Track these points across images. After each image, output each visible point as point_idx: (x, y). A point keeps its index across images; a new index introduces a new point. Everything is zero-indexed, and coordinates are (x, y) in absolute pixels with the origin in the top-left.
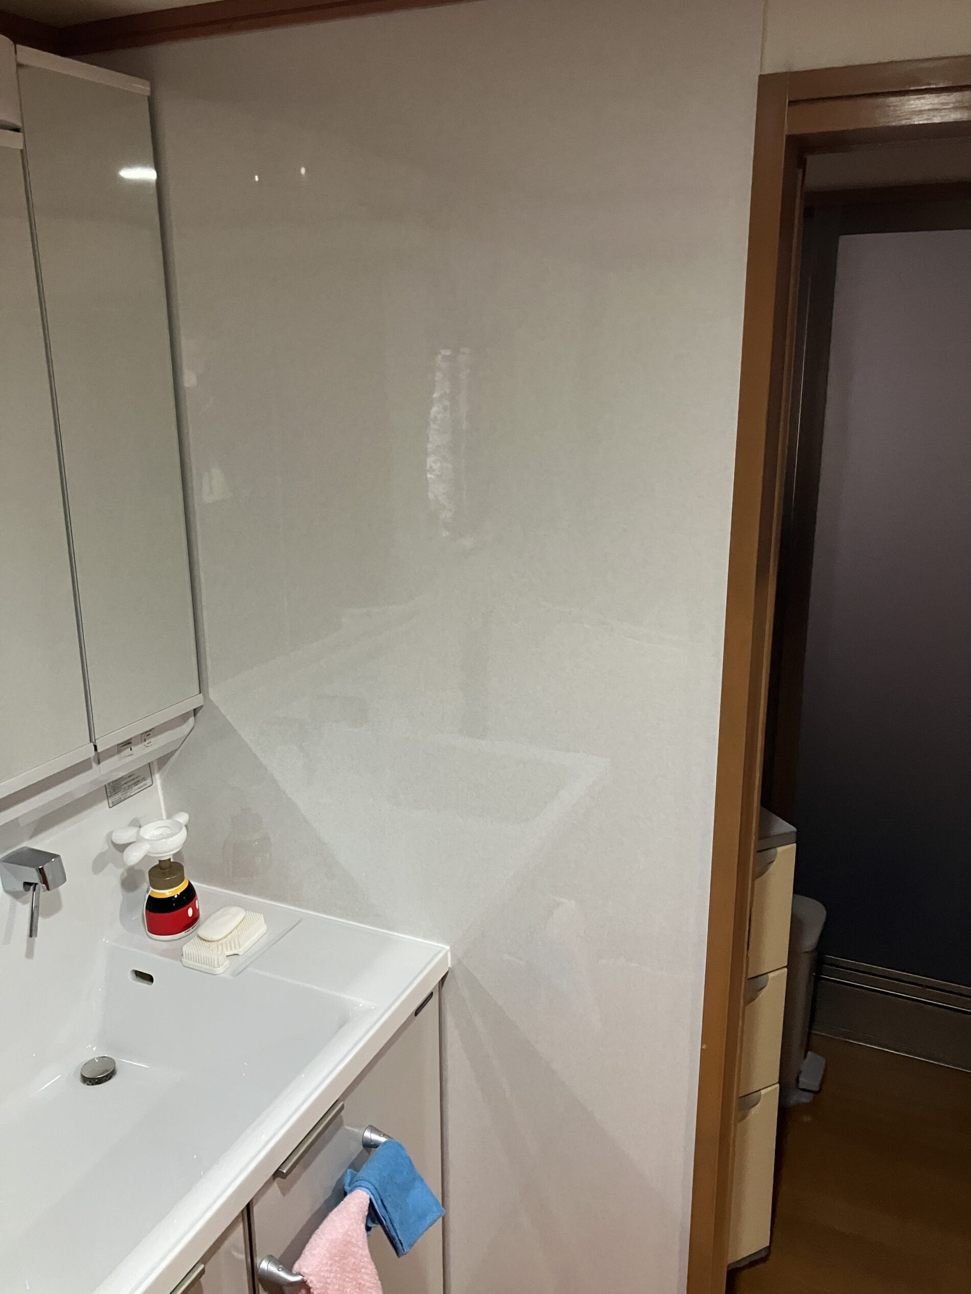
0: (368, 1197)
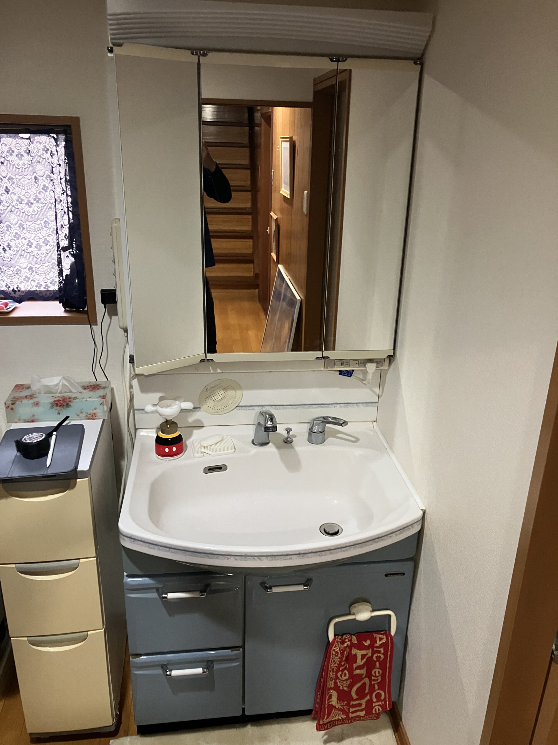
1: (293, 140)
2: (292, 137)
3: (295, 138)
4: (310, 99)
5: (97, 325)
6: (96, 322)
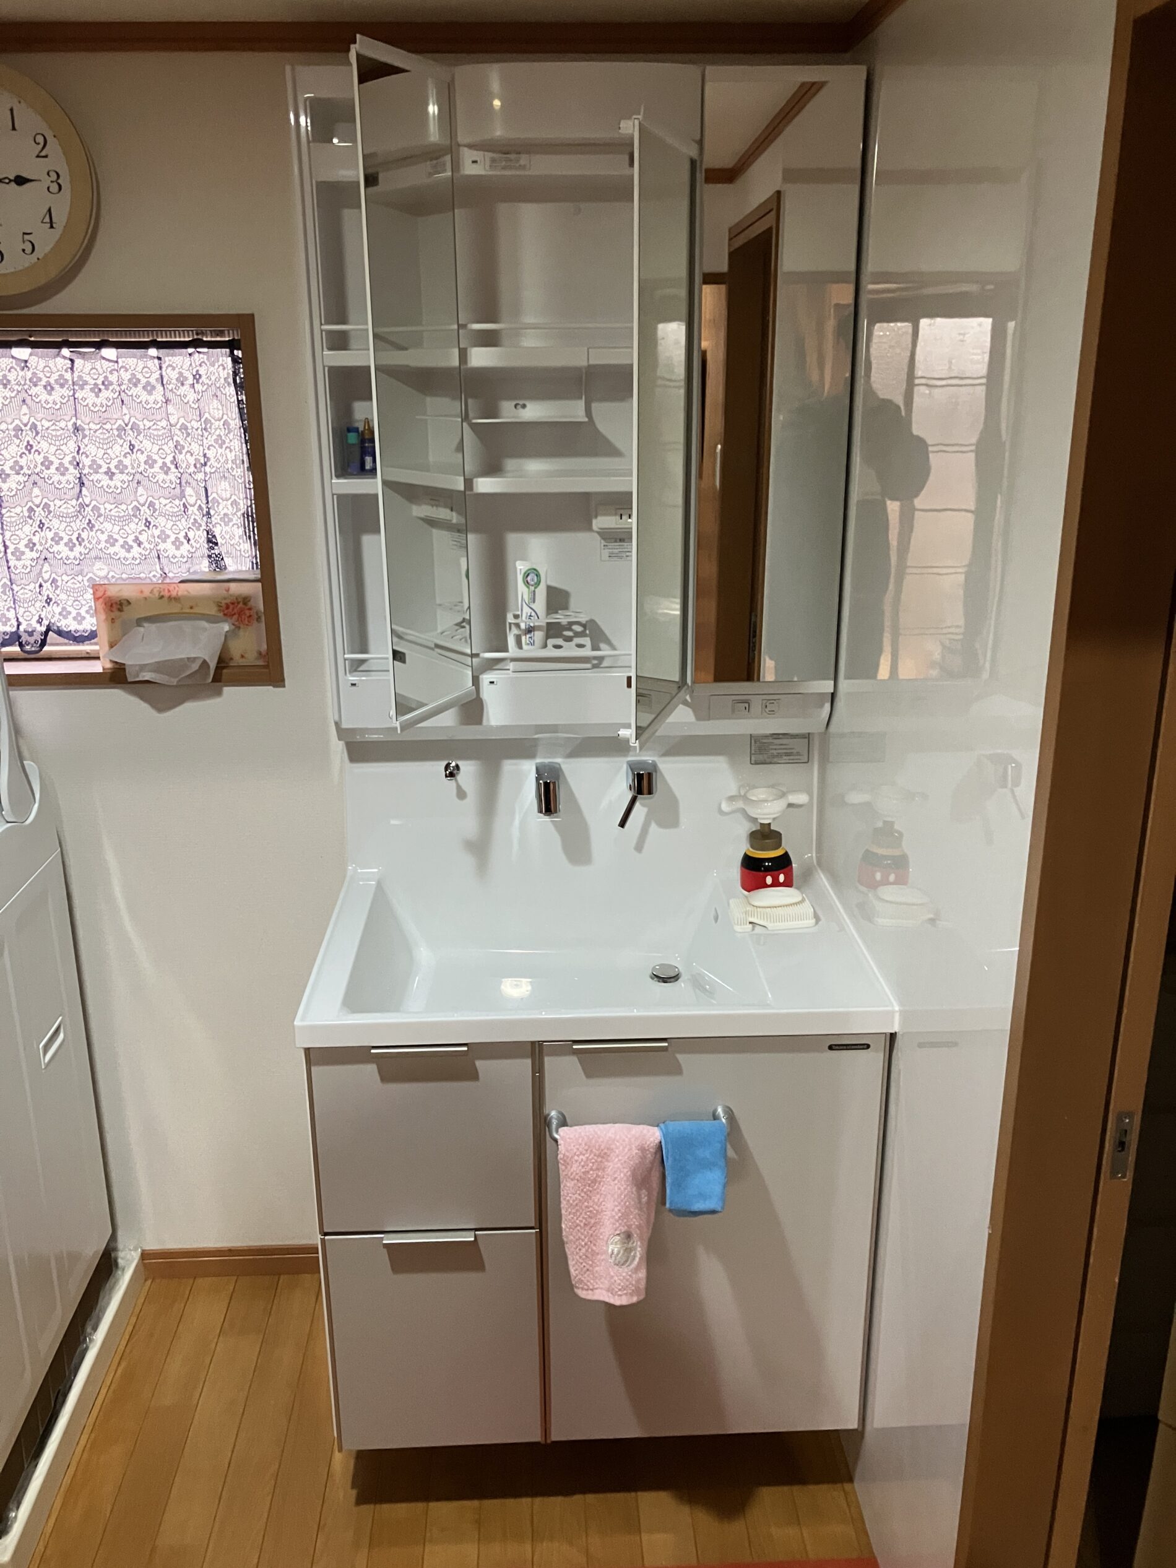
5: (284, 686)
6: (283, 680)
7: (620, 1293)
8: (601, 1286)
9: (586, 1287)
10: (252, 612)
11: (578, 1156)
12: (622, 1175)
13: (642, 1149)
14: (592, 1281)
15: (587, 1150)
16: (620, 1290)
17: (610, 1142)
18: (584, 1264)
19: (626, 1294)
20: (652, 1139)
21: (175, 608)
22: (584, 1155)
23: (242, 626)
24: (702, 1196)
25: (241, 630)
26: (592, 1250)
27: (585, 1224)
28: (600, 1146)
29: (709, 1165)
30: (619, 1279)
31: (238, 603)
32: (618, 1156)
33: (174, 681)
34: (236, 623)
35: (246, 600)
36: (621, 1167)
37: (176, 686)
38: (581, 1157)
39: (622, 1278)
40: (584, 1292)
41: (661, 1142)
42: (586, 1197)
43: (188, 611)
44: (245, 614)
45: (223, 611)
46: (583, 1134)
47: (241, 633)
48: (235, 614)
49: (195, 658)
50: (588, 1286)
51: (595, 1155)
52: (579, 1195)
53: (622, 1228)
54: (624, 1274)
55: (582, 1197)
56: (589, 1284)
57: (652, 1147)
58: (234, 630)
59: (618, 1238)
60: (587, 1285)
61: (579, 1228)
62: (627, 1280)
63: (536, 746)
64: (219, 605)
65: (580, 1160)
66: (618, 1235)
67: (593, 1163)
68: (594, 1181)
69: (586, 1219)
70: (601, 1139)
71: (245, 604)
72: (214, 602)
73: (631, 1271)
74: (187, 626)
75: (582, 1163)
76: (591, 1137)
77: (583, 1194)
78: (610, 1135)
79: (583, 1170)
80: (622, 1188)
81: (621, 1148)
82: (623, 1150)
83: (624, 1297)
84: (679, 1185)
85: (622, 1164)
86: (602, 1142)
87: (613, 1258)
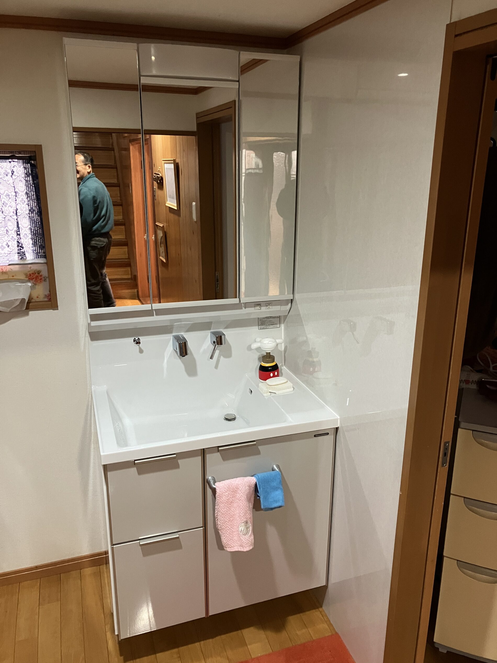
0: (256, 481)
1: (176, 162)
2: (175, 159)
3: (178, 161)
4: (195, 129)
5: (58, 309)
6: (57, 307)
7: (246, 546)
8: (237, 545)
9: (230, 546)
10: (42, 277)
11: (225, 493)
12: (243, 498)
13: (249, 486)
14: (233, 544)
15: (228, 490)
16: (246, 545)
17: (237, 486)
18: (229, 537)
19: (248, 546)
20: (253, 482)
21: (5, 277)
22: (227, 492)
23: (37, 283)
24: (276, 501)
25: (37, 285)
26: (232, 531)
27: (229, 521)
28: (233, 488)
29: (276, 489)
30: (245, 540)
31: (35, 273)
32: (241, 491)
33: (8, 310)
34: (35, 282)
35: (39, 272)
36: (242, 495)
37: (9, 312)
38: (226, 493)
39: (246, 540)
40: (230, 549)
41: (256, 483)
42: (229, 509)
43: (12, 278)
44: (38, 278)
45: (28, 277)
46: (226, 484)
47: (37, 287)
48: (34, 278)
49: (17, 299)
50: (232, 546)
51: (231, 492)
52: (226, 509)
53: (244, 519)
54: (247, 538)
55: (228, 510)
56: (232, 545)
57: (253, 485)
58: (33, 285)
59: (243, 524)
60: (230, 545)
61: (226, 523)
62: (248, 540)
63: (172, 328)
64: (26, 275)
65: (226, 495)
66: (243, 522)
67: (231, 495)
68: (232, 502)
69: (229, 518)
70: (233, 485)
71: (39, 274)
72: (24, 273)
73: (249, 536)
74: (12, 285)
75: (227, 496)
76: (229, 484)
77: (228, 508)
78: (236, 482)
79: (227, 498)
80: (244, 504)
81: (242, 487)
82: (243, 488)
83: (247, 547)
84: (265, 498)
85: (243, 494)
86: (234, 486)
87: (242, 533)
